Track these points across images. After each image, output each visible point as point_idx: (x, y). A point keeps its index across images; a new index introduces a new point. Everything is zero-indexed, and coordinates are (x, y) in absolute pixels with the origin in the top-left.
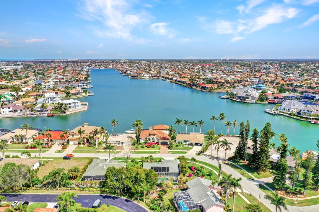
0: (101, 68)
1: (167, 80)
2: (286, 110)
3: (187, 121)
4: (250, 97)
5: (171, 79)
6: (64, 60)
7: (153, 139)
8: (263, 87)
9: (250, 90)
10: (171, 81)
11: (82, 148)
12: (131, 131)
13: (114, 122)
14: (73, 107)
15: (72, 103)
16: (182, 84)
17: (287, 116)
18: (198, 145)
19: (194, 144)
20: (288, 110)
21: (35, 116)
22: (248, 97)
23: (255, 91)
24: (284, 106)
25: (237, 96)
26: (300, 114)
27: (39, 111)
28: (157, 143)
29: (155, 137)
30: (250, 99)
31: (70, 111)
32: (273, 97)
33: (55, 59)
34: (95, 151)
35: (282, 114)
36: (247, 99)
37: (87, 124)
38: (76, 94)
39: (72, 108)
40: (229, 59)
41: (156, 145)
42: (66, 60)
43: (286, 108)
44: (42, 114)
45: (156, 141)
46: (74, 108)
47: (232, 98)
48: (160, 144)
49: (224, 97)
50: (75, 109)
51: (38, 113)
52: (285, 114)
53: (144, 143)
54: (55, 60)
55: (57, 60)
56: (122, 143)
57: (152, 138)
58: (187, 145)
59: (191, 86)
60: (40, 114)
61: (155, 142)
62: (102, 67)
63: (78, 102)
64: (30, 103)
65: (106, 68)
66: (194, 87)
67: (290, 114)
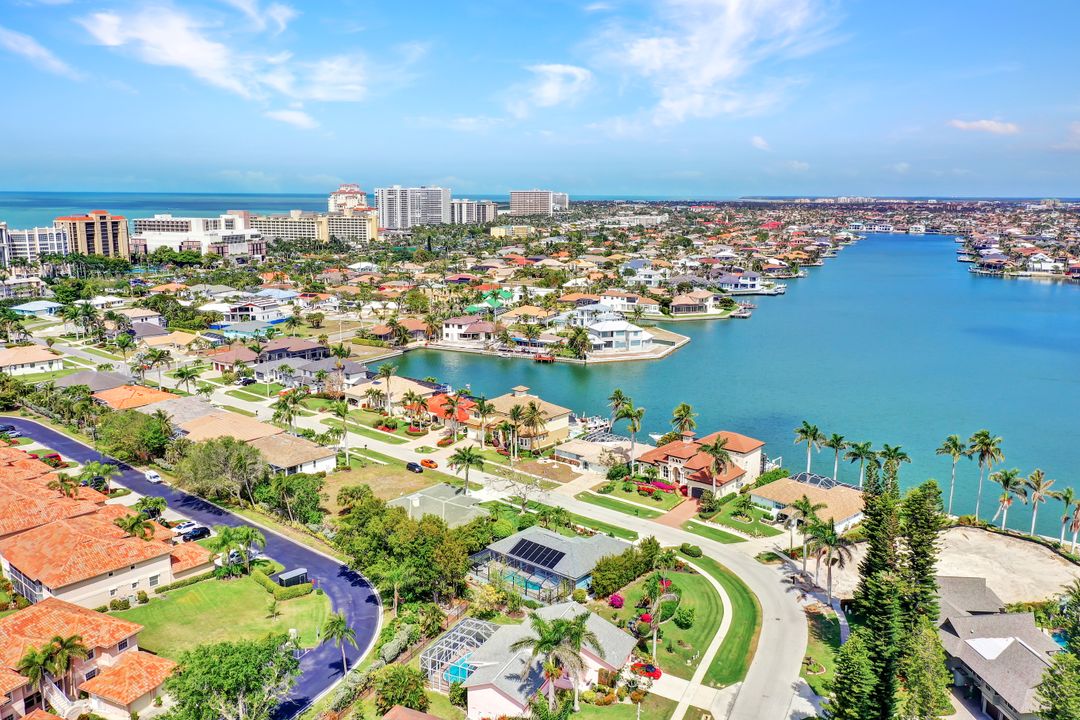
0: (912, 231)
3: (841, 438)
6: (827, 201)
7: (675, 472)
14: (619, 344)
15: (617, 332)
21: (509, 355)
27: (520, 343)
28: (684, 490)
29: (681, 465)
31: (605, 356)
33: (798, 198)
38: (689, 308)
39: (617, 347)
41: (672, 494)
42: (832, 201)
44: (529, 352)
45: (684, 482)
46: (624, 348)
48: (690, 492)
50: (627, 350)
51: (519, 348)
53: (643, 479)
54: (797, 201)
55: (803, 201)
56: (586, 465)
57: (671, 469)
58: (771, 518)
60: (524, 351)
61: (680, 485)
62: (921, 228)
63: (636, 332)
64: (536, 322)
65: (933, 230)
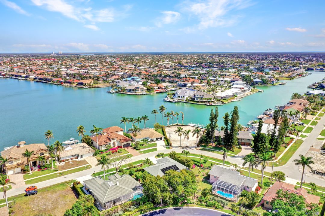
1: (21, 78)
2: (181, 97)
4: (140, 89)
5: (26, 77)
7: (114, 143)
8: (137, 79)
9: (132, 83)
10: (28, 79)
11: (33, 175)
12: (70, 140)
13: (48, 134)
16: (47, 82)
17: (185, 102)
18: (159, 139)
19: (155, 139)
20: (182, 97)
22: (138, 89)
23: (137, 83)
24: (178, 94)
25: (126, 90)
26: (194, 99)
28: (119, 147)
29: (116, 140)
30: (140, 91)
32: (157, 87)
34: (58, 173)
35: (180, 101)
36: (137, 92)
37: (24, 142)
40: (62, 53)
41: (119, 150)
43: (181, 96)
45: (117, 145)
47: (121, 92)
48: (123, 147)
49: (114, 91)
52: (182, 101)
53: (106, 150)
56: (81, 156)
57: (112, 143)
58: (149, 142)
59: (62, 84)
61: (116, 147)
66: (67, 85)
67: (186, 100)
